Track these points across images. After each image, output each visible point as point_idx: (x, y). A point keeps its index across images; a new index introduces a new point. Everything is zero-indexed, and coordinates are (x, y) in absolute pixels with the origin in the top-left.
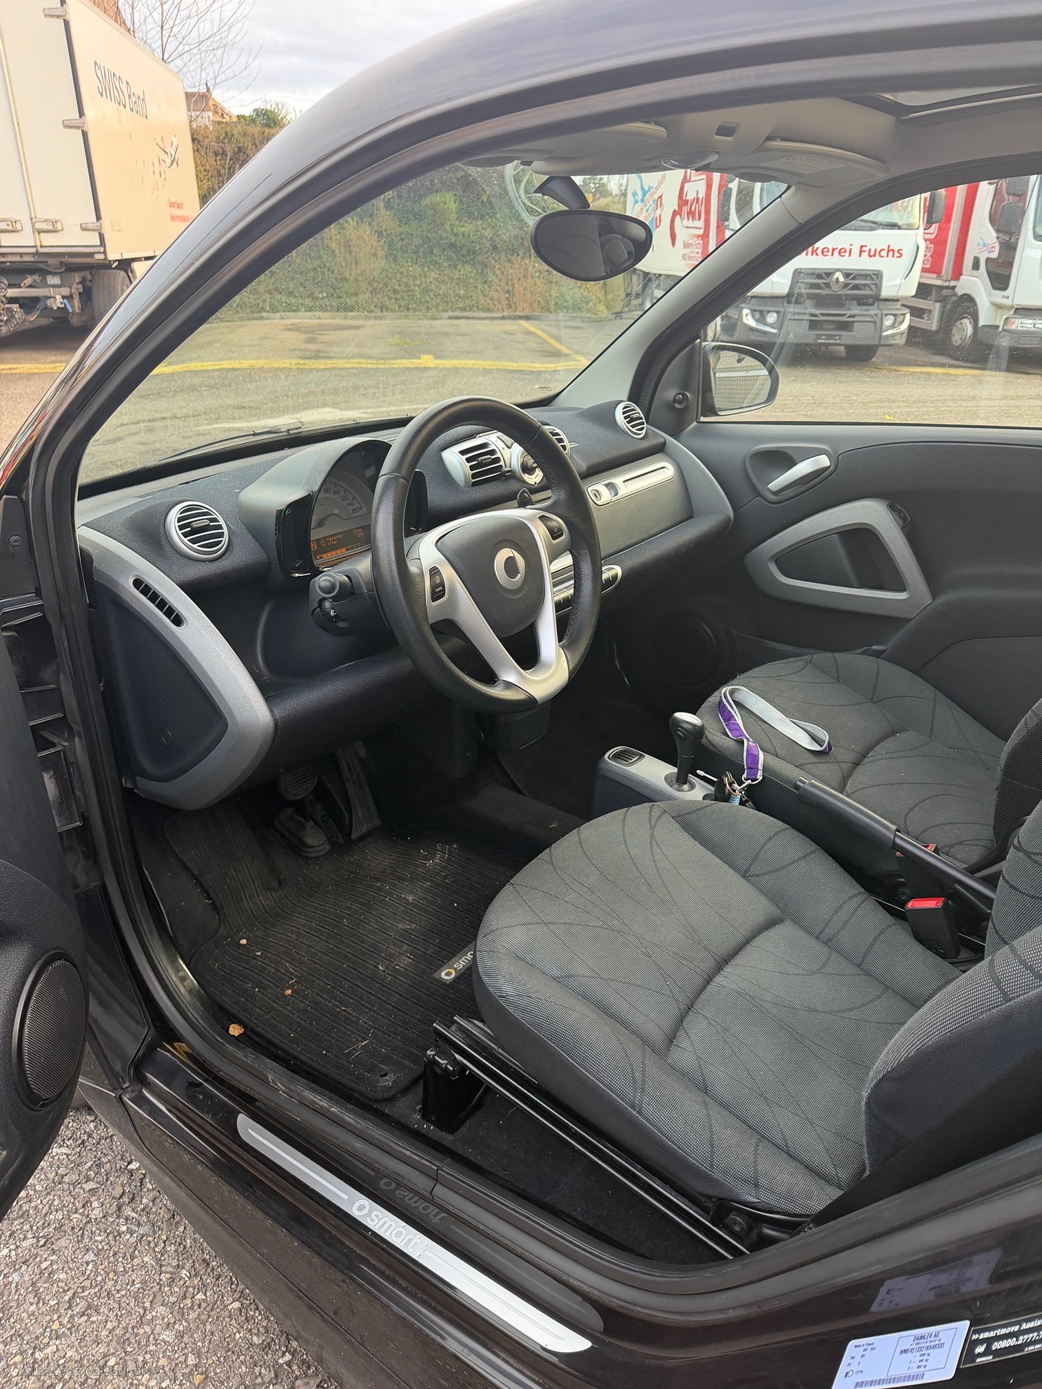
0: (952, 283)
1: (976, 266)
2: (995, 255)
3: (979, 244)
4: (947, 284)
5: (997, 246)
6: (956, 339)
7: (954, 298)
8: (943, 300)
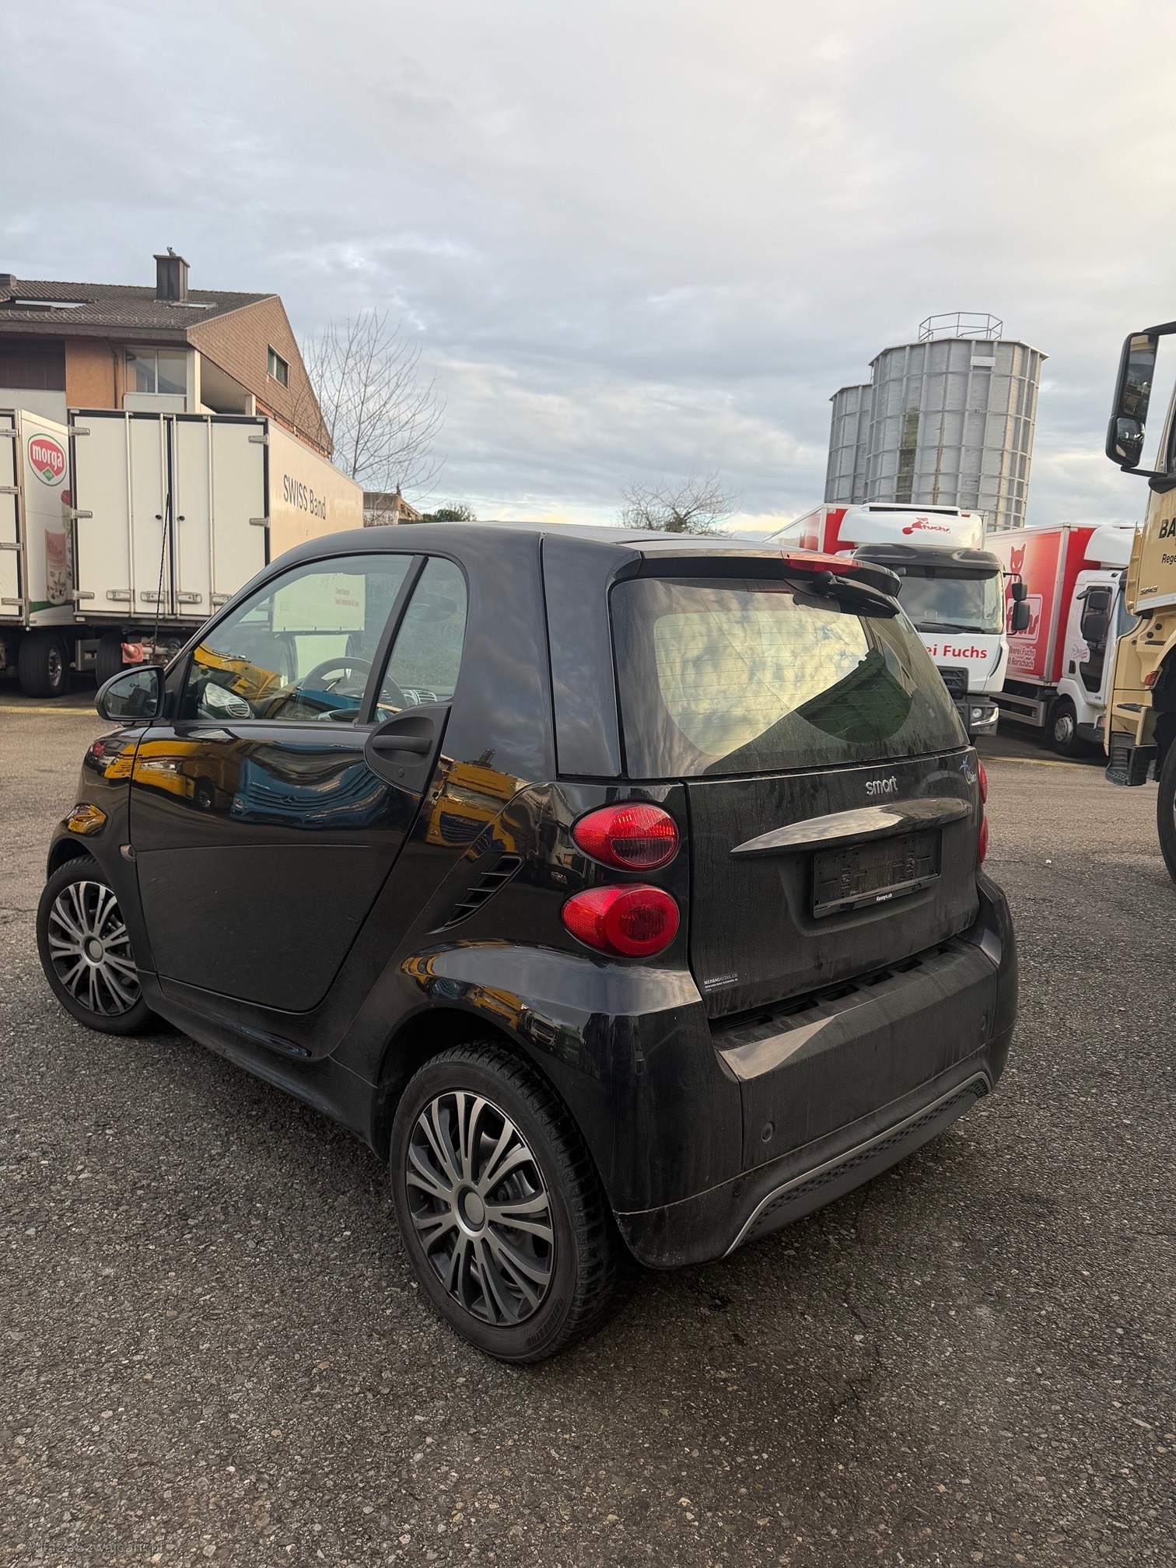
0: (1054, 684)
1: (1072, 670)
2: (1087, 660)
3: (1074, 650)
4: (1049, 685)
5: (1088, 652)
6: (1059, 735)
7: (1057, 698)
8: (1046, 699)
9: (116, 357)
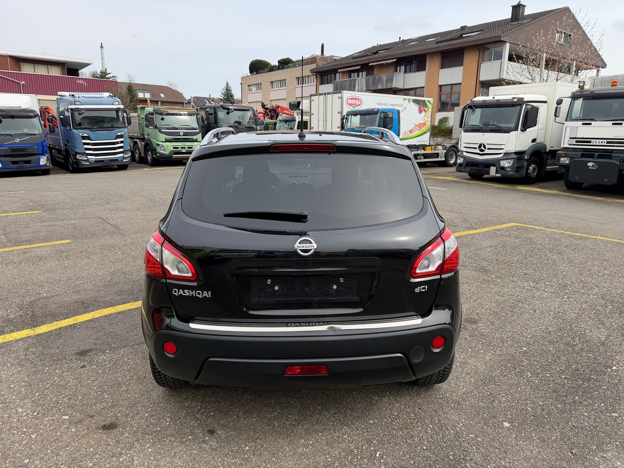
9: (480, 51)
